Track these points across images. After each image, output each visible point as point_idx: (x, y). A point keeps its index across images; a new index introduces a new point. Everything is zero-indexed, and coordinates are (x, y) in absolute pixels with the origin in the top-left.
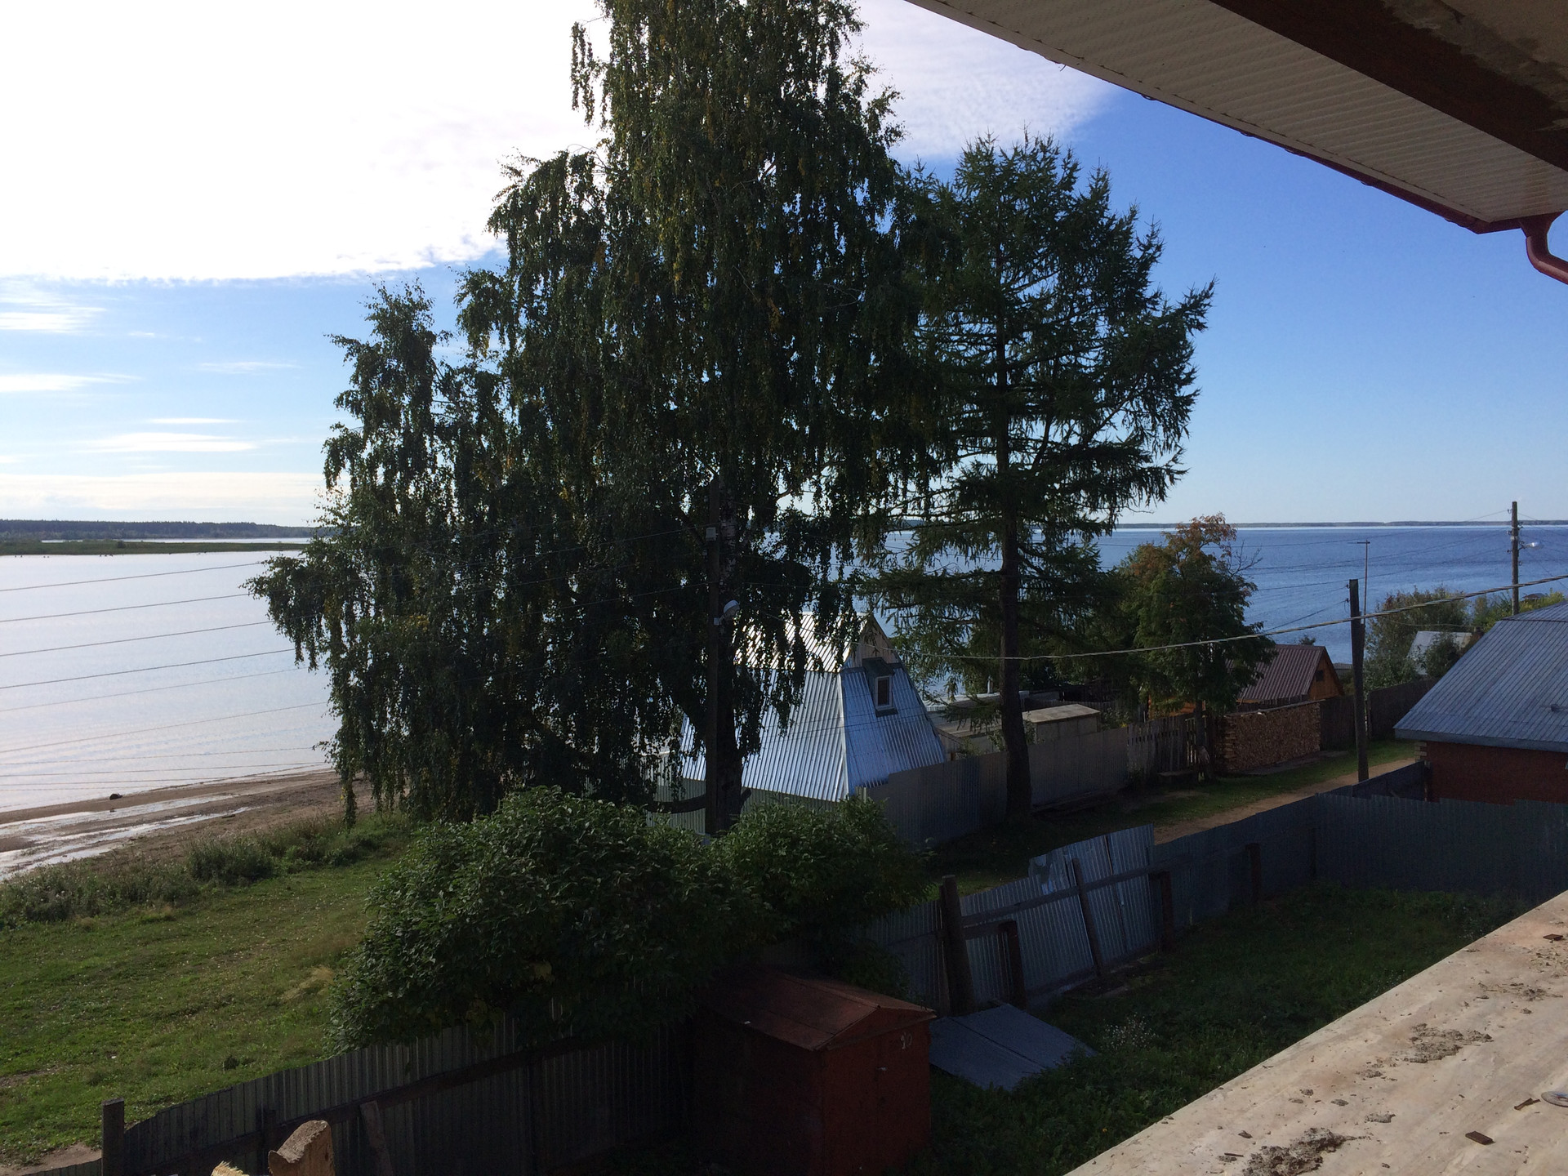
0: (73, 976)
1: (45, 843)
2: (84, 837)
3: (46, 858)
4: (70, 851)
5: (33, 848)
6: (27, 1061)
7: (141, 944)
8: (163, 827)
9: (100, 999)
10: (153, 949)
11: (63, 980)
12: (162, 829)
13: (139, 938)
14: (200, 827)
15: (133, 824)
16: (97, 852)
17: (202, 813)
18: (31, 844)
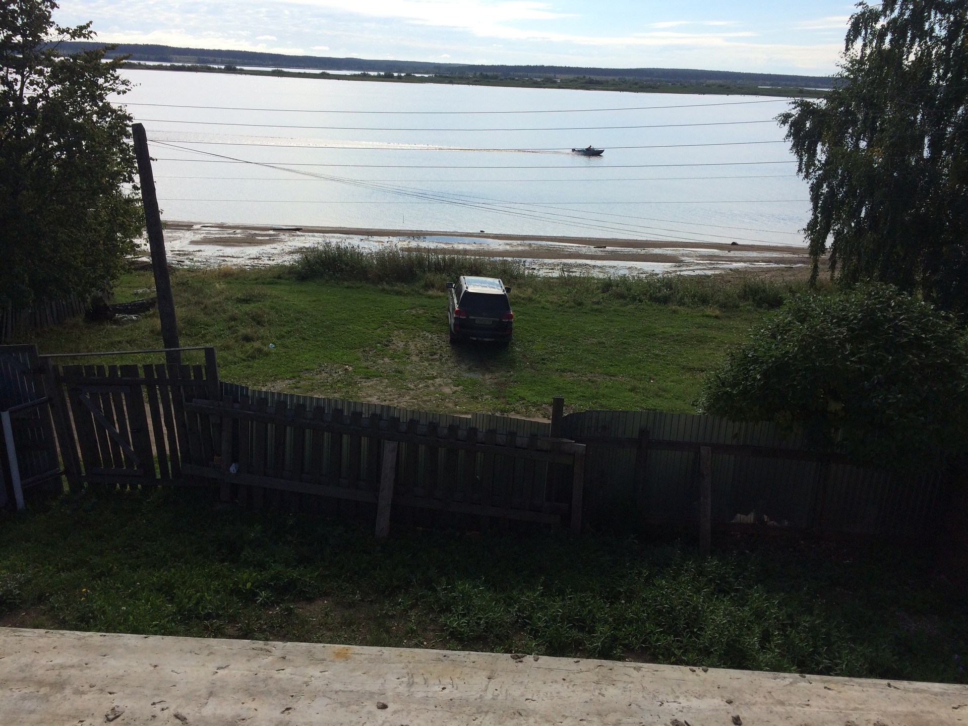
0: (655, 335)
1: (688, 263)
2: (708, 263)
3: (684, 270)
4: (697, 269)
5: (681, 264)
6: (612, 370)
7: (696, 327)
8: (751, 266)
9: (662, 350)
10: (700, 331)
11: (649, 335)
12: (750, 267)
13: (696, 324)
14: (769, 270)
15: (736, 261)
16: (709, 273)
17: (776, 262)
18: (682, 261)
